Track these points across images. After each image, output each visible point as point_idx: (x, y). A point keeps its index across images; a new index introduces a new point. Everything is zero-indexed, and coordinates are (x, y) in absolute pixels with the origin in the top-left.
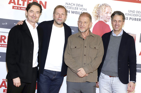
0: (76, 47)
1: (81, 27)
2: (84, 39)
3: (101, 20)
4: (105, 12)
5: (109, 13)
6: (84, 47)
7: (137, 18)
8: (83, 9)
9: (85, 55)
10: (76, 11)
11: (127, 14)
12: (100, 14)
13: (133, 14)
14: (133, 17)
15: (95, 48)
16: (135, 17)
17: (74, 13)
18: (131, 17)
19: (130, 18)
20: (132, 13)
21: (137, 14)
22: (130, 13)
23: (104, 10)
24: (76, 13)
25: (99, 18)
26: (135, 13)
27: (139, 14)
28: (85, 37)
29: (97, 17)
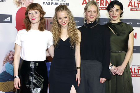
3: (23, 6)
7: (58, 2)
12: (22, 1)
14: (55, 2)
19: (52, 3)
25: (21, 4)
29: (19, 3)
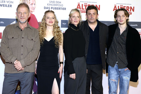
0: (13, 38)
1: (21, 18)
2: (21, 30)
4: (30, 3)
5: (33, 5)
6: (22, 38)
7: (57, 7)
8: (10, 2)
9: (22, 46)
10: (3, 4)
11: (49, 5)
13: (54, 4)
14: (54, 7)
15: (32, 39)
16: (55, 7)
17: (2, 6)
18: (53, 7)
20: (52, 3)
21: (57, 4)
22: (51, 3)
23: (29, 2)
24: (4, 6)
26: (55, 3)
27: (58, 4)
28: (23, 28)
